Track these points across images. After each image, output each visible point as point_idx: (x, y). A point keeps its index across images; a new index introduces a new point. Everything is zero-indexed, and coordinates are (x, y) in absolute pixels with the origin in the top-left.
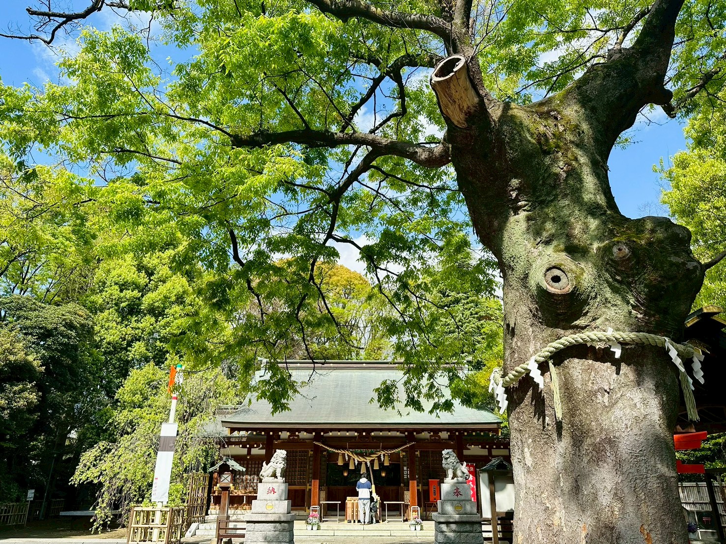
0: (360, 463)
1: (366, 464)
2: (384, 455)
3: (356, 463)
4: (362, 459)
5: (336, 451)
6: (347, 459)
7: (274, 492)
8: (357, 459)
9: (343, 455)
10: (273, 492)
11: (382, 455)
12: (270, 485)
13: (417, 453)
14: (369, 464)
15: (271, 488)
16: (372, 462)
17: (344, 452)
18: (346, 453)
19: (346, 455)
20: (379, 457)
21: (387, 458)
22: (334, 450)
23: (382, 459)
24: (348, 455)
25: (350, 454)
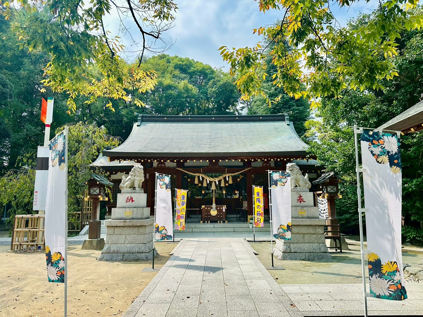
0: (211, 182)
1: (215, 182)
2: (229, 177)
3: (208, 182)
4: (212, 179)
5: (193, 174)
6: (201, 179)
7: (133, 201)
8: (209, 179)
9: (199, 177)
10: (131, 201)
11: (227, 177)
12: (129, 195)
13: (252, 176)
14: (217, 183)
15: (129, 198)
16: (220, 181)
17: (199, 175)
18: (201, 175)
19: (200, 177)
20: (225, 178)
21: (231, 178)
22: (192, 174)
23: (227, 179)
24: (202, 177)
25: (204, 176)
